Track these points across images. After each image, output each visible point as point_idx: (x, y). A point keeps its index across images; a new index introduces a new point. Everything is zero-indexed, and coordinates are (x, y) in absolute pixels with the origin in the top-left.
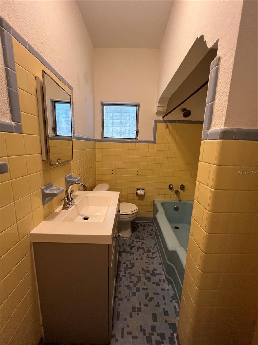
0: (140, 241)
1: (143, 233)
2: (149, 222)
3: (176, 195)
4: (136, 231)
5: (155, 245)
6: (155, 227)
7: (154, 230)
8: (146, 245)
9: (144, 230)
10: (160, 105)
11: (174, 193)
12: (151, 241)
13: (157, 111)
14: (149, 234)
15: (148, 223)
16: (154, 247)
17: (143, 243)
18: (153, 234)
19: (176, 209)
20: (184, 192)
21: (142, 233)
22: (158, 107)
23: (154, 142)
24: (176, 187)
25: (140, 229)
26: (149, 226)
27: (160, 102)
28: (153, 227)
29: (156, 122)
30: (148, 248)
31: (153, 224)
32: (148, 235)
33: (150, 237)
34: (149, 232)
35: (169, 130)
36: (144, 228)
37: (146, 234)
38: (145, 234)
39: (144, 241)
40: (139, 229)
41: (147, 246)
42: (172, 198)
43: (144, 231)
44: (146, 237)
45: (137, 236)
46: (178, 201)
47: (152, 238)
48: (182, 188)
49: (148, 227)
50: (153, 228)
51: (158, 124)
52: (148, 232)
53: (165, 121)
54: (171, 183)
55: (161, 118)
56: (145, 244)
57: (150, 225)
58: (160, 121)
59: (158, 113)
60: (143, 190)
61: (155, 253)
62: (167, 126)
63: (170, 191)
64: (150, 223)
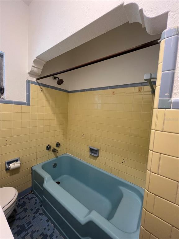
0: (27, 232)
1: (26, 216)
2: (27, 195)
3: (53, 154)
4: (15, 220)
5: (48, 221)
6: (37, 196)
7: (38, 201)
8: (38, 231)
9: (25, 210)
10: (35, 65)
11: (51, 152)
12: (41, 220)
13: (31, 71)
14: (34, 211)
15: (26, 197)
16: (48, 225)
17: (33, 232)
18: (40, 208)
19: (55, 166)
20: (59, 148)
21: (24, 217)
22: (32, 66)
23: (28, 104)
24: (54, 146)
25: (19, 213)
26: (29, 200)
27: (35, 61)
28: (35, 198)
29: (29, 82)
30: (42, 234)
31: (34, 193)
32: (34, 213)
33: (38, 214)
34: (33, 208)
35: (44, 93)
36: (25, 207)
37: (31, 215)
38: (29, 216)
39: (32, 227)
40: (17, 215)
41: (40, 233)
42: (50, 157)
43: (26, 212)
44: (33, 219)
45: (19, 228)
46: (56, 158)
47: (40, 214)
48: (58, 145)
49: (29, 203)
50: (36, 200)
51: (32, 85)
52: (32, 210)
53: (39, 84)
54: (48, 144)
55: (34, 80)
56: (35, 231)
57: (30, 197)
58: (33, 83)
59: (31, 74)
60: (17, 161)
61: (54, 232)
62: (42, 89)
63: (48, 151)
64: (30, 195)
